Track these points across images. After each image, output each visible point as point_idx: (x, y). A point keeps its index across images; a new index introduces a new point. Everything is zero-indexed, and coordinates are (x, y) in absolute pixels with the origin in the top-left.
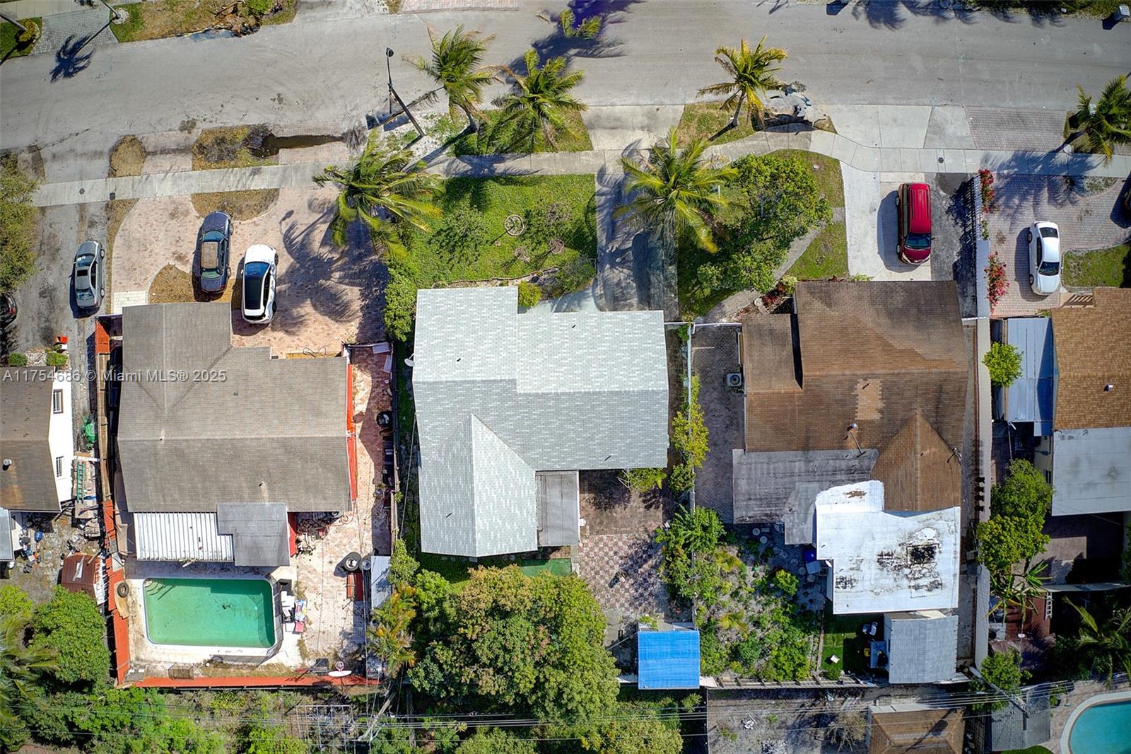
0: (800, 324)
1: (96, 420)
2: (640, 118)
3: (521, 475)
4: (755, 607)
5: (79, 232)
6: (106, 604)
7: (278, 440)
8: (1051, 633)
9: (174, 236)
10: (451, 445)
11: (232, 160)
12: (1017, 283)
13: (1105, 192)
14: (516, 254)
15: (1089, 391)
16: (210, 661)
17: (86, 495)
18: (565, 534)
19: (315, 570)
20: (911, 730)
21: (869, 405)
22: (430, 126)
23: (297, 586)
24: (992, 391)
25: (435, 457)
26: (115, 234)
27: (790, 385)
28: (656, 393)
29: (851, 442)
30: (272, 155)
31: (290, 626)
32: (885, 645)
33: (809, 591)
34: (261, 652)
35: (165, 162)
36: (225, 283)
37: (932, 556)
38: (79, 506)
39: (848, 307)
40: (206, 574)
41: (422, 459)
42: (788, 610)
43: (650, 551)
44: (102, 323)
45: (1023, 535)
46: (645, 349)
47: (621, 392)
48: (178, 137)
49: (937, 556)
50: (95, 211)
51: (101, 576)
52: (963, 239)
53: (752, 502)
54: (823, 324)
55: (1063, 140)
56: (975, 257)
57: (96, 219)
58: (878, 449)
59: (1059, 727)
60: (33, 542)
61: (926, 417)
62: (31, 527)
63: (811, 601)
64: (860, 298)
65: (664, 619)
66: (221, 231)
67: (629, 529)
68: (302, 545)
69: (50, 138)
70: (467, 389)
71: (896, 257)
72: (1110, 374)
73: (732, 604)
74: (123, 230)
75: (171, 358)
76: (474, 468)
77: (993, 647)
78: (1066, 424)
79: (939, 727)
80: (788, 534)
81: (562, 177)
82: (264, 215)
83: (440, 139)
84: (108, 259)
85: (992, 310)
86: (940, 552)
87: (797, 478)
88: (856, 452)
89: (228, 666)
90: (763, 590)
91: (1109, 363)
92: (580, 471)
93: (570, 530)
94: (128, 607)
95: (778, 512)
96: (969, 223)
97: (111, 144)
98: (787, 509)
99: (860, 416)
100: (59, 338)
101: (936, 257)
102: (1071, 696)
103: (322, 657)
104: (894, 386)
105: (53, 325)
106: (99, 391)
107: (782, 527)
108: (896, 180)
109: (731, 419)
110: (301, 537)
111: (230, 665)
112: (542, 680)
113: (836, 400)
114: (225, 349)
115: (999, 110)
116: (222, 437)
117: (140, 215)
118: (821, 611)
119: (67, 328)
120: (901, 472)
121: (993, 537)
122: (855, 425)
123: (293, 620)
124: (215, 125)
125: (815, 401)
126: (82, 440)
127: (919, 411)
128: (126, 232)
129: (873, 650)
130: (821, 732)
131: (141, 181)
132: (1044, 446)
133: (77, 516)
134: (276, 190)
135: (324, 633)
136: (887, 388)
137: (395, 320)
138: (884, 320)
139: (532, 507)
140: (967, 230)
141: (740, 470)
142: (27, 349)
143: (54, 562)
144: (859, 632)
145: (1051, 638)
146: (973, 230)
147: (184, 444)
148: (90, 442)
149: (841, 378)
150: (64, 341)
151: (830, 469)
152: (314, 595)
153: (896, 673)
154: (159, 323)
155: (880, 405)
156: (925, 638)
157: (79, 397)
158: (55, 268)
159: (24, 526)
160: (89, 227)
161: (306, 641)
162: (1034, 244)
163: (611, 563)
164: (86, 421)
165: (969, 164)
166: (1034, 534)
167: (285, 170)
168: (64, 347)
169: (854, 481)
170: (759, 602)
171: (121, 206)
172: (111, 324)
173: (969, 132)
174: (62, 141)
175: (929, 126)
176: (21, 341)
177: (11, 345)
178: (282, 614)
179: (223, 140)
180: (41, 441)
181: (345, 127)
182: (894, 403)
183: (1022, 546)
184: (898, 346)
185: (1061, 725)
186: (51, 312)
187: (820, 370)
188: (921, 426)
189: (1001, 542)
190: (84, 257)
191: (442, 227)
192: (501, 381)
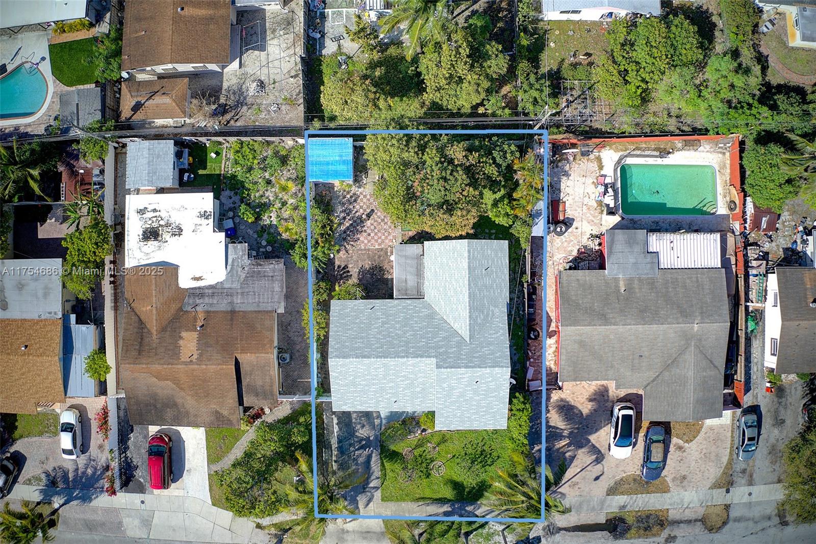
0: (237, 400)
1: (746, 333)
2: (349, 538)
3: (435, 297)
4: (270, 195)
5: (754, 466)
6: (745, 196)
7: (611, 324)
8: (61, 172)
9: (683, 463)
10: (484, 319)
11: (639, 516)
12: (90, 417)
13: (31, 475)
14: (437, 448)
15: (38, 345)
16: (669, 153)
17: (757, 278)
18: (404, 253)
19: (589, 223)
20: (157, 106)
21: (189, 342)
22: (497, 537)
23: (602, 211)
24: (105, 346)
25: (496, 310)
26: (727, 465)
27: (244, 359)
28: (337, 357)
29: (201, 316)
30: (611, 519)
31: (608, 180)
32: (178, 166)
33: (232, 206)
34: (629, 161)
35: (689, 515)
36: (648, 432)
37: (144, 233)
38: (763, 270)
39: (205, 410)
40: (670, 219)
41: (506, 309)
42: (247, 192)
43: (344, 236)
44: (739, 403)
45: (81, 248)
46: (345, 386)
47: (362, 358)
48: (678, 532)
49: (141, 233)
50: (741, 480)
51: (748, 217)
52: (127, 448)
53: (271, 274)
54: (221, 400)
55: (60, 511)
56: (119, 436)
57: (741, 475)
58: (182, 311)
59: (55, 100)
60: (799, 241)
61: (149, 332)
62: (800, 252)
63: (231, 198)
64: (196, 416)
65: (334, 186)
66: (648, 468)
67: (360, 252)
68: (597, 241)
69: (772, 531)
70: (471, 362)
71: (173, 438)
72: (24, 357)
73: (285, 198)
74: (721, 467)
75: (687, 382)
76: (468, 304)
77: (101, 163)
78: (53, 322)
79: (137, 107)
80: (245, 251)
81: (404, 500)
82: (618, 478)
83: (490, 528)
84: (733, 447)
85: (106, 402)
86: (139, 235)
87: (239, 291)
88: (198, 309)
89: (655, 149)
90: (264, 207)
91: (25, 364)
92: (393, 298)
93: (401, 256)
94: (729, 193)
95: (252, 267)
96: (123, 459)
97: (728, 527)
98: (246, 269)
99: (195, 335)
100: (771, 391)
101: (146, 436)
102: (47, 123)
103: (586, 158)
104: (172, 356)
105: (776, 400)
106: (743, 355)
107: (249, 256)
108: (174, 490)
109: (286, 329)
110: (597, 248)
111: (654, 150)
112: (420, 152)
113: (212, 347)
114: (648, 388)
115: (104, 534)
116: (651, 326)
117: (708, 478)
118: (223, 190)
119: (765, 398)
120: (166, 294)
121: (102, 246)
122: (198, 329)
123: (606, 186)
124: (651, 540)
125: (226, 347)
126: (758, 317)
127: (154, 337)
128: (719, 466)
129: (186, 162)
130: (222, 100)
131: (707, 502)
132: (68, 306)
133: (765, 262)
134: (608, 495)
135: (583, 176)
136: (177, 354)
137: (523, 409)
138: (179, 401)
139: (428, 274)
140: (124, 454)
141: (279, 298)
142: (796, 382)
143: (784, 225)
144: (196, 174)
145: (61, 168)
146: (120, 454)
147: (681, 320)
148: (752, 316)
149: (208, 363)
150: (768, 389)
151: (216, 297)
152: (590, 204)
153: (169, 147)
154: (695, 407)
155: (181, 342)
156: (149, 173)
157: (759, 348)
158: (772, 440)
159: (805, 254)
160: (746, 469)
161: (597, 169)
162: (79, 444)
163: (372, 227)
164: (755, 331)
165: (123, 499)
166: (74, 248)
167: (601, 509)
168: (768, 385)
169: (199, 288)
170: (267, 198)
171: (722, 484)
172: (732, 402)
173: (124, 520)
174: (763, 529)
175: (151, 525)
176: (800, 388)
177: (808, 384)
178: (614, 190)
179: (646, 529)
180: (787, 321)
181: (558, 537)
182: (172, 343)
183: (81, 240)
184: (169, 383)
185: (54, 102)
186: (777, 409)
187: (223, 369)
188: (153, 326)
189: (96, 244)
190: (750, 450)
191: (490, 468)
192: (447, 368)
